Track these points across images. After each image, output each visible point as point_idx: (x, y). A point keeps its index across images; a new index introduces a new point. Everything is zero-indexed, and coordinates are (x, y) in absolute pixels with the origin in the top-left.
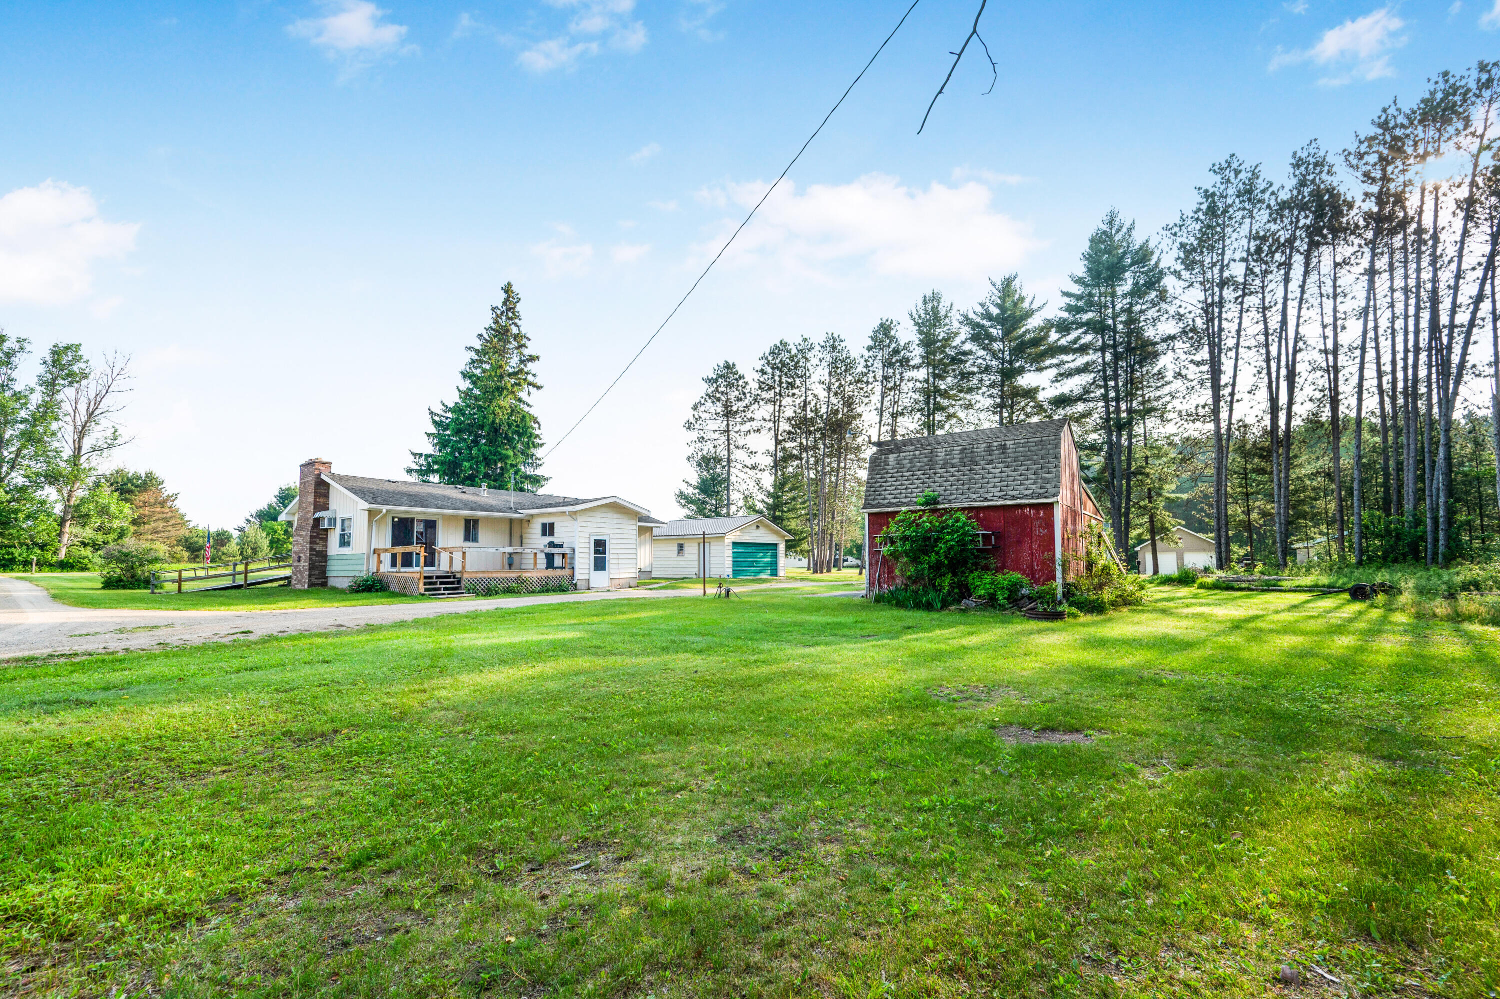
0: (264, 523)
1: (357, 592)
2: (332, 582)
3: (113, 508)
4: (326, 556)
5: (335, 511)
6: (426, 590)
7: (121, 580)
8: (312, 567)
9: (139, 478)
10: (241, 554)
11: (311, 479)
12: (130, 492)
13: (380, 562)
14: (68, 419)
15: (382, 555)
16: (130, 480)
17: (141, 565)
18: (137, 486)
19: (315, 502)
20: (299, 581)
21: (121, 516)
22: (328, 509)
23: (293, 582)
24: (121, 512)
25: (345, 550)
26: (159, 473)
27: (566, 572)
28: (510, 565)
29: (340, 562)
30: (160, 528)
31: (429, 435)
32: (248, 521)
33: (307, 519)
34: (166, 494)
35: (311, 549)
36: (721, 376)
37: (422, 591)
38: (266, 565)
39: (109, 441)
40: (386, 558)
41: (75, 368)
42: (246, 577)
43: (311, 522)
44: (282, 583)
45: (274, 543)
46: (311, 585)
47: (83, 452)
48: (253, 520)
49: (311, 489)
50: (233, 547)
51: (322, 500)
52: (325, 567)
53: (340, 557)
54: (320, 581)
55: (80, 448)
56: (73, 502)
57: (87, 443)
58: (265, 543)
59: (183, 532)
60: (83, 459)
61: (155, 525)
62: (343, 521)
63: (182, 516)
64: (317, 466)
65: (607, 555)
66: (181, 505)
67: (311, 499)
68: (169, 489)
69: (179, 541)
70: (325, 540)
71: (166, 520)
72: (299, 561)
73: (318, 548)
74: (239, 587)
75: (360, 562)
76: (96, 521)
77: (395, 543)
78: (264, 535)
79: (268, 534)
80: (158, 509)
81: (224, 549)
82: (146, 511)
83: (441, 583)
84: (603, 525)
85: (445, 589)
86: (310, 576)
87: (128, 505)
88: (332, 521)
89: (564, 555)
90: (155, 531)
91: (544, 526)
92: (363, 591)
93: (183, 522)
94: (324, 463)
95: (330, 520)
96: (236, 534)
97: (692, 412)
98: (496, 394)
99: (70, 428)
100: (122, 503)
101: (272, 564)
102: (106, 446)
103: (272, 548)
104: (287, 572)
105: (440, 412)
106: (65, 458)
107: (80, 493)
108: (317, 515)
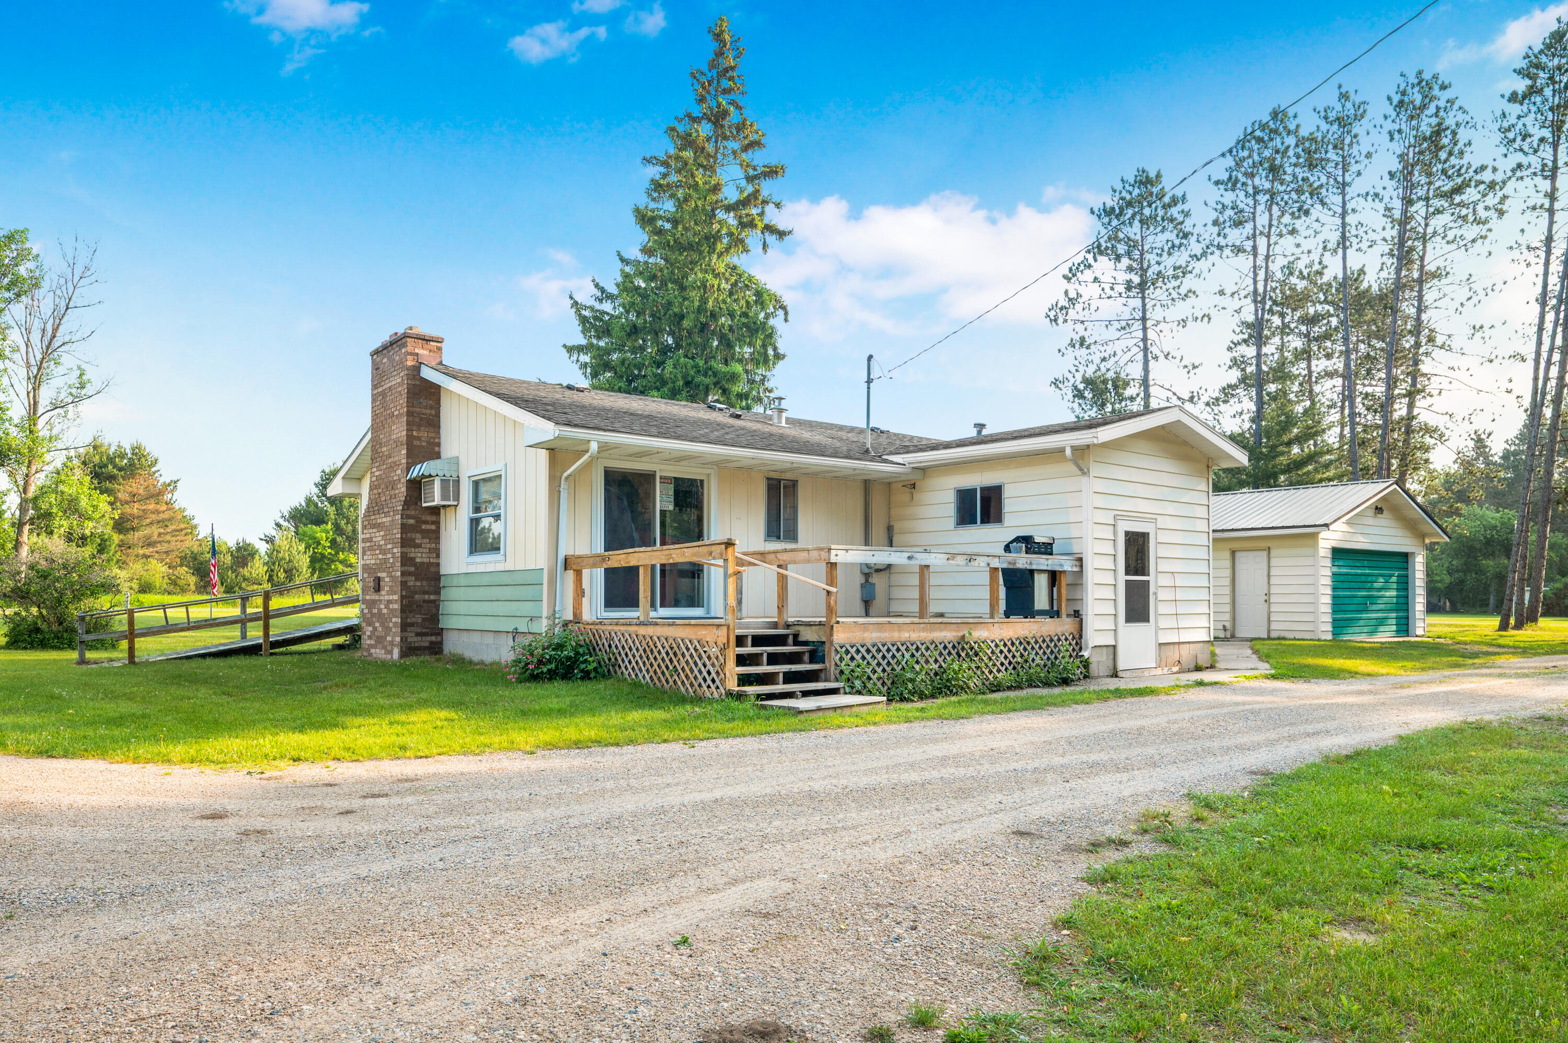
0: (302, 529)
1: (535, 678)
2: (453, 644)
3: (84, 503)
4: (437, 577)
5: (456, 461)
6: (744, 680)
7: (37, 630)
8: (408, 606)
9: (122, 456)
10: (270, 579)
11: (398, 381)
12: (112, 478)
13: (580, 593)
14: (16, 356)
15: (586, 573)
16: (111, 460)
17: (77, 598)
18: (120, 469)
19: (410, 437)
20: (380, 640)
21: (97, 515)
22: (438, 456)
23: (366, 641)
24: (95, 507)
25: (486, 563)
26: (152, 448)
27: (1062, 626)
28: (867, 604)
29: (472, 593)
30: (155, 538)
31: (570, 350)
32: (278, 525)
33: (393, 485)
34: (162, 480)
35: (406, 560)
36: (1130, 204)
37: (732, 685)
38: (305, 599)
39: (74, 391)
40: (595, 580)
41: (22, 270)
42: (266, 628)
43: (402, 489)
44: (340, 640)
45: (317, 561)
46: (408, 650)
47: (40, 410)
48: (285, 524)
49: (400, 405)
50: (257, 568)
51: (424, 434)
52: (436, 604)
53: (473, 580)
54: (425, 641)
55: (35, 403)
56: (32, 492)
57: (46, 395)
58: (303, 561)
59: (190, 544)
60: (41, 422)
61: (147, 531)
62: (476, 484)
63: (187, 520)
64: (411, 346)
65: (1151, 578)
66: (182, 499)
67: (399, 431)
68: (165, 474)
69: (183, 558)
70: (435, 536)
71: (163, 523)
72: (378, 589)
73: (420, 556)
74: (253, 650)
75: (530, 592)
76: (62, 524)
77: (614, 540)
78: (302, 547)
79: (307, 547)
80: (151, 507)
81: (245, 572)
82: (135, 509)
83: (774, 659)
84: (1142, 491)
85: (790, 678)
86: (404, 626)
87: (104, 497)
88: (452, 486)
89: (1054, 577)
90: (150, 544)
91: (965, 498)
92: (552, 676)
93: (190, 528)
94: (426, 340)
95: (445, 483)
96: (263, 547)
97: (1064, 284)
98: (705, 248)
99: (23, 373)
100: (96, 494)
101: (319, 598)
102: (70, 399)
103: (314, 570)
104: (350, 614)
105: (591, 302)
106: (16, 421)
107: (39, 480)
108: (415, 472)
